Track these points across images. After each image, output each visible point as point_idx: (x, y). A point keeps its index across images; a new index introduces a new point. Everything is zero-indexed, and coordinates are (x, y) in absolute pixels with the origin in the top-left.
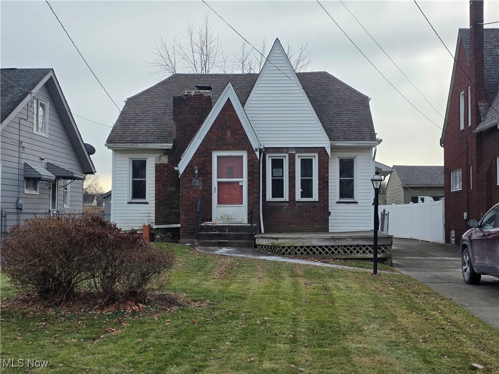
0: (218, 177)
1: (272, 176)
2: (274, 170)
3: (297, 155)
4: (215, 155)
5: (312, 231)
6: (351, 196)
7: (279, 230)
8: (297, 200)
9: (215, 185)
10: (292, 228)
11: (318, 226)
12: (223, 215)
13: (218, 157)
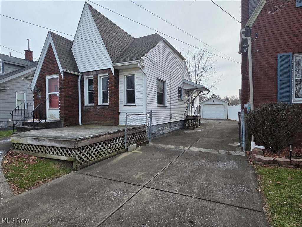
0: (50, 92)
1: (89, 90)
2: (90, 86)
3: (99, 76)
4: (47, 78)
5: (106, 125)
6: (133, 101)
7: (89, 124)
8: (99, 104)
9: (47, 97)
10: (95, 123)
11: (108, 122)
12: (51, 115)
13: (49, 79)
